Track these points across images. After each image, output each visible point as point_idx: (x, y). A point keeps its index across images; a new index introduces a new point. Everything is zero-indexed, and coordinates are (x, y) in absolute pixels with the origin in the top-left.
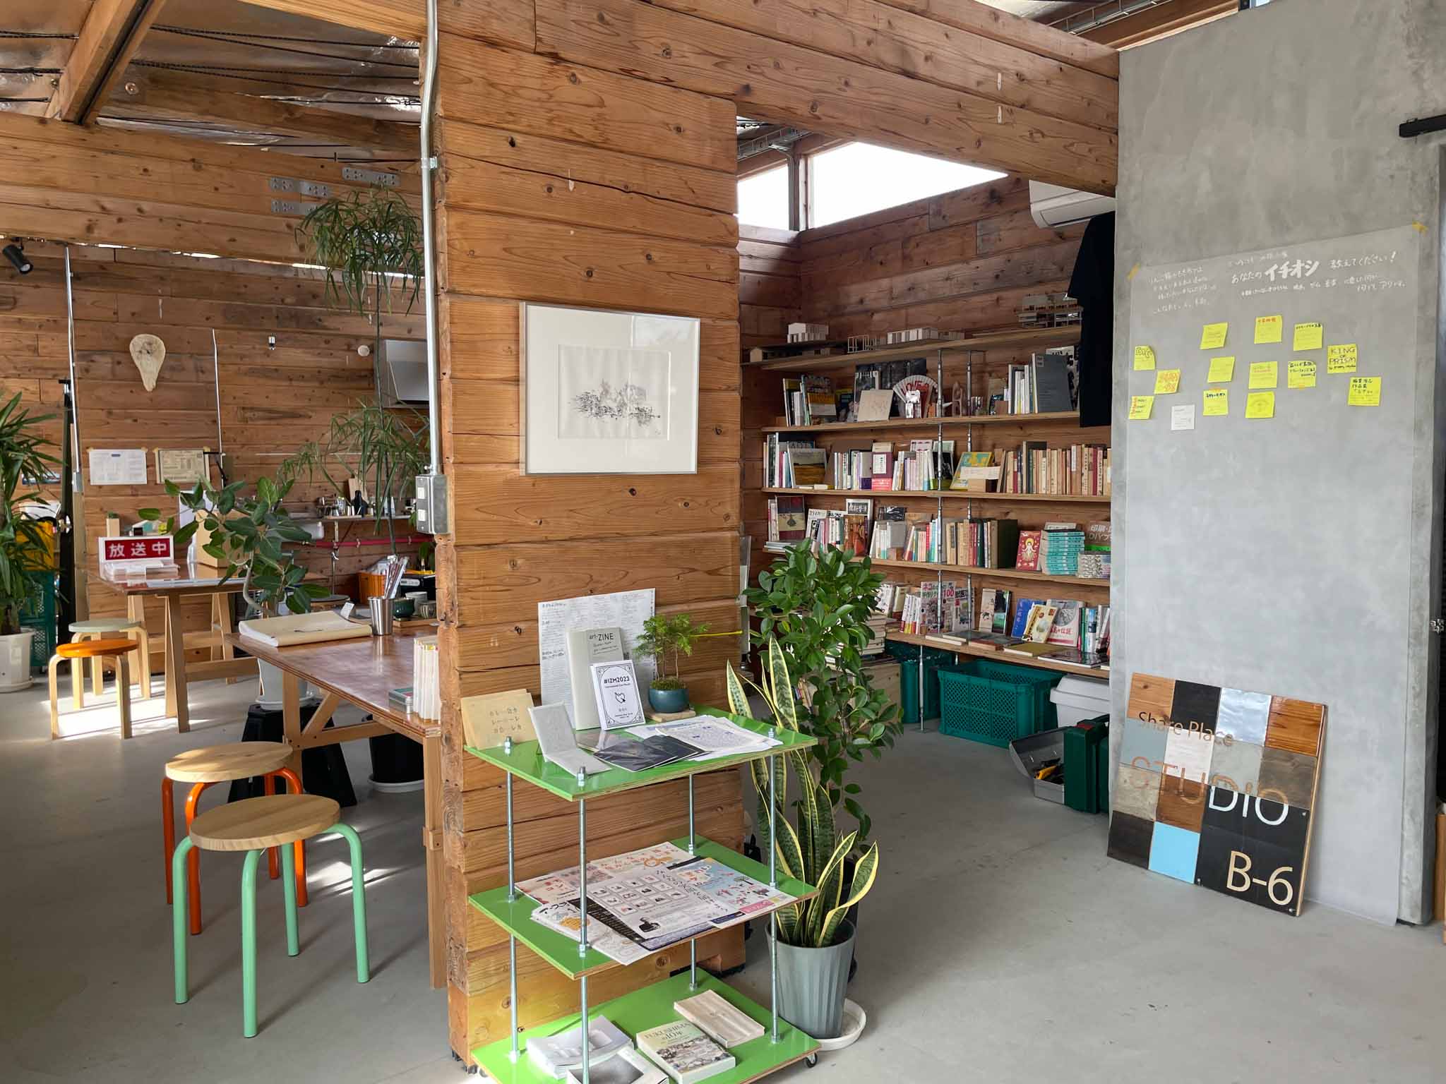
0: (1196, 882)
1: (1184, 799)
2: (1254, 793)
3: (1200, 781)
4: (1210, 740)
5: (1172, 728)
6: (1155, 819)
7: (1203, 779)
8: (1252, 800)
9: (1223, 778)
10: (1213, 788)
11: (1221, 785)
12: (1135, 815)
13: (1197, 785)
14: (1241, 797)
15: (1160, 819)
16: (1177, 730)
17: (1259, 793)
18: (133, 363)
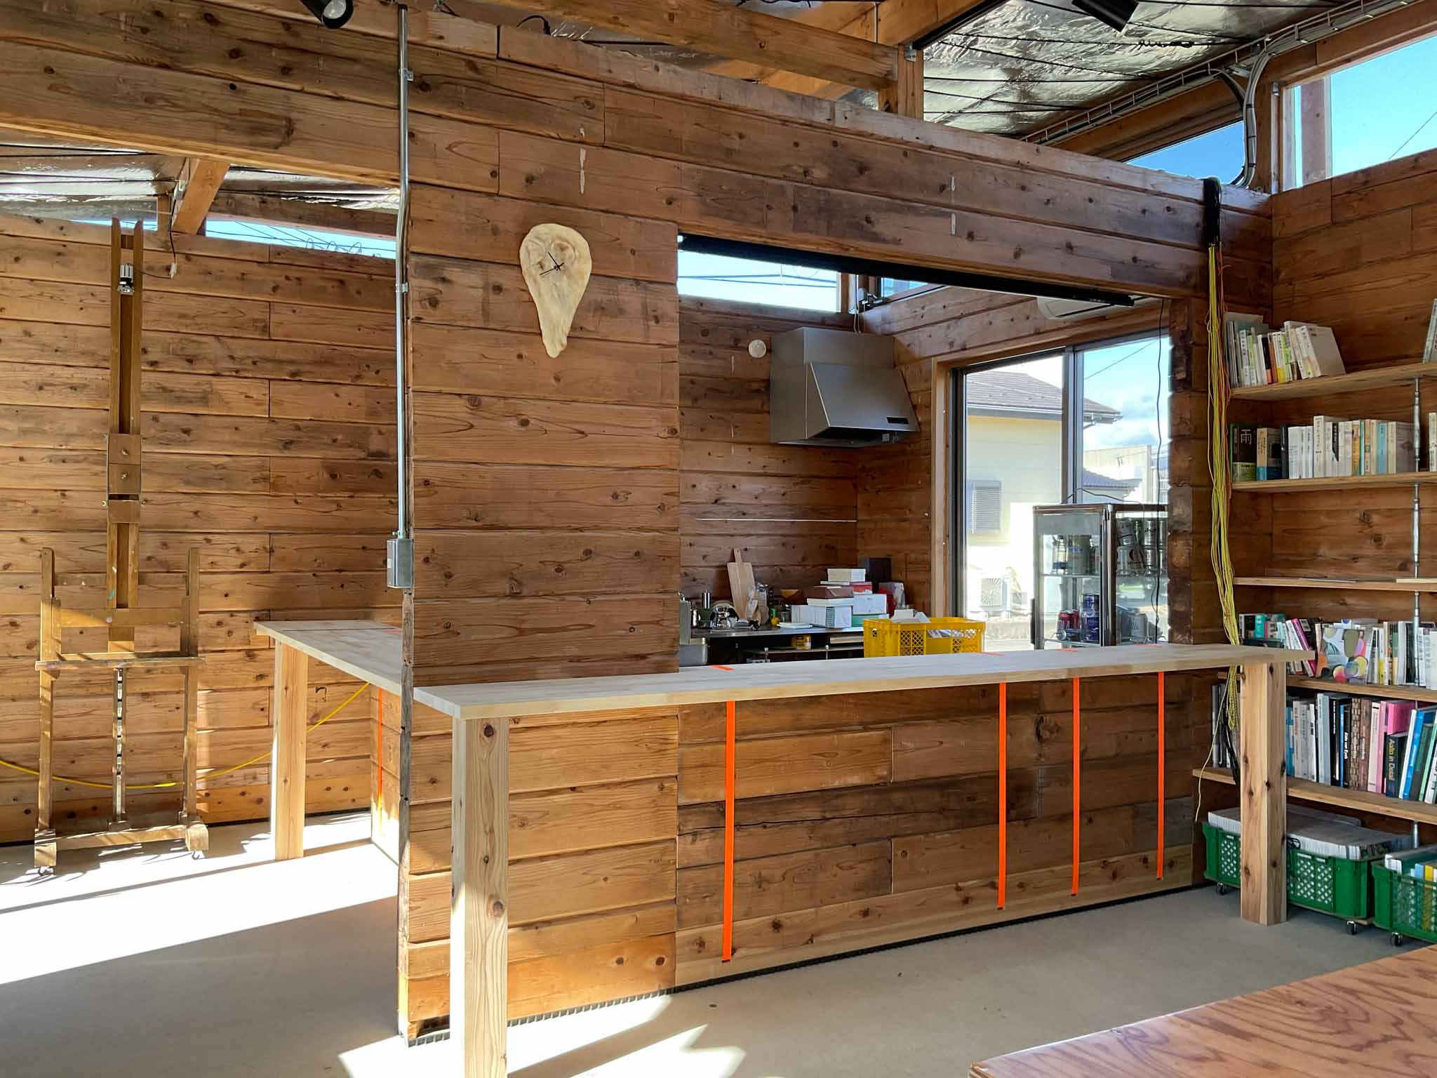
18: (527, 291)
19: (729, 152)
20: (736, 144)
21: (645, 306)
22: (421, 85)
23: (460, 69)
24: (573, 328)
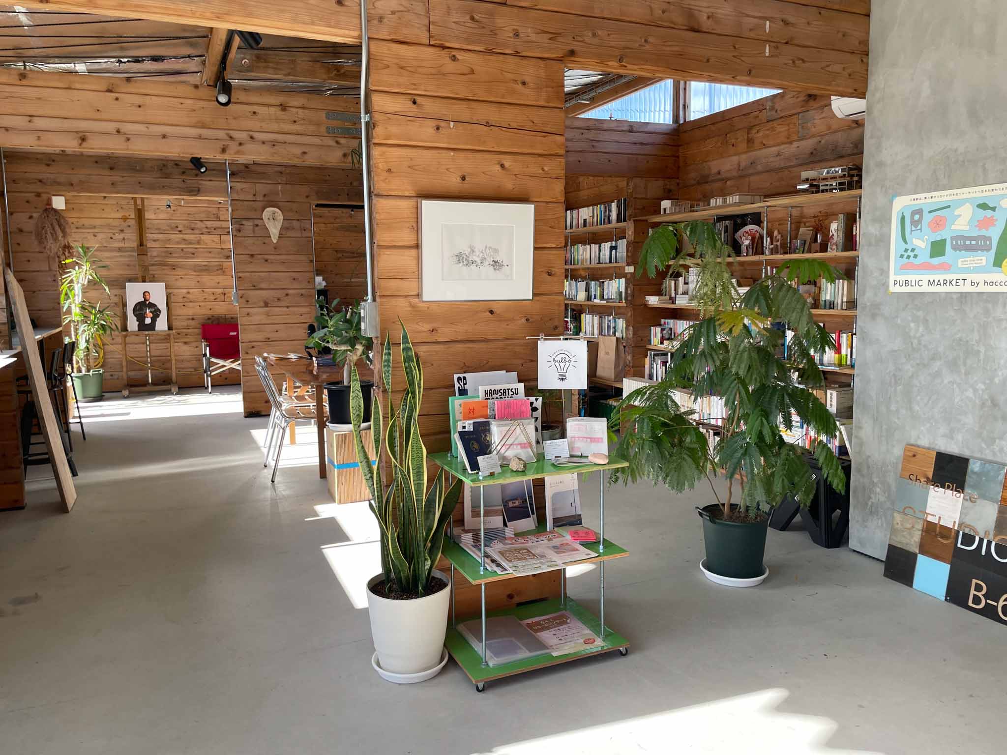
0: (946, 600)
1: (940, 539)
2: (991, 537)
3: (951, 527)
4: (960, 497)
5: (932, 487)
6: (918, 552)
7: (954, 526)
8: (989, 543)
9: (968, 526)
10: (961, 533)
11: (967, 531)
12: (904, 548)
13: (949, 529)
14: (981, 540)
15: (923, 552)
16: (936, 489)
17: (994, 538)
18: (265, 225)
19: (326, 181)
20: (328, 178)
21: (300, 227)
22: (232, 174)
23: (242, 168)
24: (280, 234)
